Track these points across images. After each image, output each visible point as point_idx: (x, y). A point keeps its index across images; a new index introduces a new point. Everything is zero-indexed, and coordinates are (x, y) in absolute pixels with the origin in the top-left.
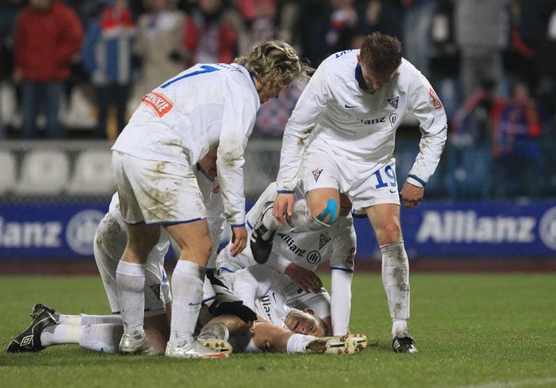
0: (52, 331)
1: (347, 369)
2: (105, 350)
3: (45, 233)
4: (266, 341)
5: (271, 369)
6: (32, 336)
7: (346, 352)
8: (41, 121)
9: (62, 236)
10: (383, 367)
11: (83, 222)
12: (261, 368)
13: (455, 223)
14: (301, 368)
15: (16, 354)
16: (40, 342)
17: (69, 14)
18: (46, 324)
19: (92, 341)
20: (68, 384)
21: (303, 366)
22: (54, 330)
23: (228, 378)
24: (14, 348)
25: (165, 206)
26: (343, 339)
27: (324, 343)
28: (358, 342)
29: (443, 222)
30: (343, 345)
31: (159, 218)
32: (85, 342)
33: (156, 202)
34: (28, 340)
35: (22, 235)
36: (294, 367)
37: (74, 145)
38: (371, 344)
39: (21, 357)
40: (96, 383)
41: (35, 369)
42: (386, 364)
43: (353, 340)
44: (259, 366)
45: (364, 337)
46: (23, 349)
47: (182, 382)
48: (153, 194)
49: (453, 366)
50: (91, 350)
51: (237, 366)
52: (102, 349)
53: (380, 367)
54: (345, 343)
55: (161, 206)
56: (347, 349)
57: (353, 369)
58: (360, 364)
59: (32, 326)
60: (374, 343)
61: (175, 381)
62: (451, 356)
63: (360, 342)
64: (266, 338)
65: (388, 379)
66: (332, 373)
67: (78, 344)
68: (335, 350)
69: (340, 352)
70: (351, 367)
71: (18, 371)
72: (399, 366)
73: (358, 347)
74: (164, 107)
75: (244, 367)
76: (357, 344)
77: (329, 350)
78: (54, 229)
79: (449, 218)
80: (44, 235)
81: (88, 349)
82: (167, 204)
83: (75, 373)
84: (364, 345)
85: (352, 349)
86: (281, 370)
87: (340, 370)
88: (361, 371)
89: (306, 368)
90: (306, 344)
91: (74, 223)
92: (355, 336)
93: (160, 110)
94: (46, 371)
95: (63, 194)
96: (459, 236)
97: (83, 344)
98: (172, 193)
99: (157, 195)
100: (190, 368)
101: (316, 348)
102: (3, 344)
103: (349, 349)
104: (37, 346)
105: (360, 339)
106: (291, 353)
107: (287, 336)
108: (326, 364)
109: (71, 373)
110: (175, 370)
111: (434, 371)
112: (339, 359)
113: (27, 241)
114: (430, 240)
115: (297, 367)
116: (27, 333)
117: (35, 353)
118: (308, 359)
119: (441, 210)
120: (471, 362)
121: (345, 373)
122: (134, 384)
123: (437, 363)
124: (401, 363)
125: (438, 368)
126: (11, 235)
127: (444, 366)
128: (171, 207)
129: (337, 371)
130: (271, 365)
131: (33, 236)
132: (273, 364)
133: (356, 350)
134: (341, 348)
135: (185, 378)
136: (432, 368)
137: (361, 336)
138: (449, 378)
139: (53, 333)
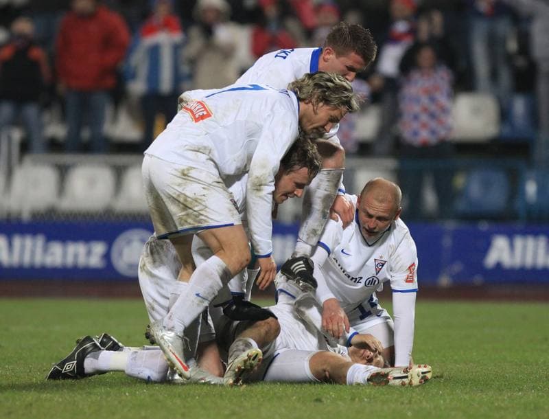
0: (96, 357)
1: (410, 402)
2: (152, 378)
3: (89, 253)
4: (325, 371)
5: (329, 401)
6: (75, 362)
7: (410, 383)
8: (86, 134)
9: (107, 256)
10: (448, 401)
11: (129, 242)
12: (319, 400)
13: (525, 248)
14: (361, 400)
15: (58, 381)
16: (83, 369)
17: (115, 19)
18: (90, 349)
19: (139, 369)
20: (113, 414)
21: (363, 399)
22: (98, 356)
23: (283, 410)
24: (56, 375)
25: (195, 211)
26: (406, 371)
27: (386, 375)
28: (423, 373)
29: (512, 246)
30: (406, 377)
31: (190, 224)
32: (132, 370)
33: (186, 207)
34: (71, 366)
35: (65, 254)
36: (353, 399)
37: (121, 159)
38: (435, 375)
39: (63, 384)
40: (143, 414)
41: (78, 397)
42: (451, 397)
43: (417, 370)
44: (316, 398)
45: (429, 368)
46: (66, 376)
47: (233, 413)
48: (181, 200)
49: (522, 400)
50: (137, 378)
51: (293, 396)
52: (149, 377)
53: (445, 401)
54: (409, 374)
55: (191, 211)
56: (411, 381)
57: (415, 402)
58: (424, 397)
59: (76, 351)
60: (439, 374)
61: (227, 412)
62: (520, 390)
63: (425, 373)
64: (324, 367)
65: (453, 413)
66: (393, 406)
67: (123, 371)
68: (398, 382)
69: (403, 384)
70: (413, 400)
71: (60, 400)
72: (465, 399)
73: (422, 378)
74: (201, 114)
75: (300, 398)
76: (421, 375)
77: (392, 382)
78: (99, 248)
79: (519, 242)
80: (87, 254)
81: (134, 377)
82: (196, 209)
83: (120, 403)
84: (429, 376)
85: (416, 381)
86: (340, 403)
87: (402, 403)
88: (424, 403)
89: (366, 400)
90: (367, 375)
91: (120, 242)
92: (419, 367)
93: (197, 116)
94: (89, 400)
95: (108, 212)
96: (529, 261)
97: (128, 371)
98: (200, 197)
99: (186, 200)
100: (243, 399)
101: (378, 380)
102: (44, 371)
103: (413, 381)
104: (80, 373)
105: (425, 370)
106: (351, 384)
107: (347, 366)
108: (387, 396)
109: (116, 403)
110: (227, 401)
111: (503, 405)
112: (401, 392)
113: (70, 261)
114: (499, 266)
115: (357, 399)
116: (70, 359)
117: (78, 381)
118: (368, 391)
119: (511, 235)
120: (542, 397)
121: (408, 406)
122: (183, 415)
123: (506, 398)
124: (467, 397)
125: (506, 403)
126: (52, 254)
127: (513, 400)
128: (201, 212)
129: (399, 404)
130: (328, 396)
131: (76, 256)
132: (331, 396)
133: (420, 382)
134: (404, 380)
135: (237, 409)
136: (500, 403)
137: (425, 367)
138: (518, 413)
139: (97, 359)
